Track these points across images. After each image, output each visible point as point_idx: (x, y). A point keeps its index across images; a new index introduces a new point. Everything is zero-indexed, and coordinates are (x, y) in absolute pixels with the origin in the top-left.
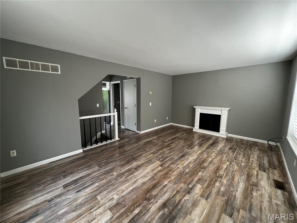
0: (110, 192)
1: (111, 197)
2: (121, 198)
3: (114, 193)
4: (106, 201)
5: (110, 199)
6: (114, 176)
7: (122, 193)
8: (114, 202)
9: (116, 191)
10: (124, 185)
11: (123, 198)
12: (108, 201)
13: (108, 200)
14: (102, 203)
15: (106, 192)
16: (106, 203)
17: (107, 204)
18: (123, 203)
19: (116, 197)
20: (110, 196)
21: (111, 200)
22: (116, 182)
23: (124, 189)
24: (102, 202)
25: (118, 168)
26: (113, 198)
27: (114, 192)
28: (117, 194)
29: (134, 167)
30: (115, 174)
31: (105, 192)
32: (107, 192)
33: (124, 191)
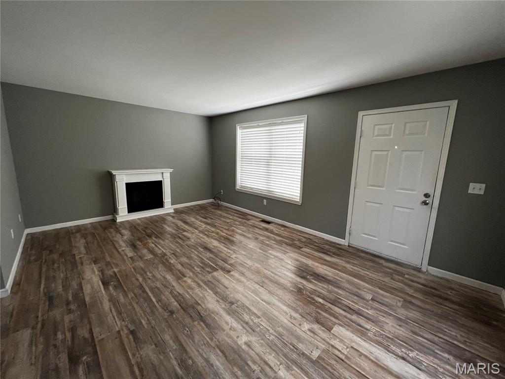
0: (298, 338)
1: (308, 333)
2: (307, 319)
3: (298, 330)
4: (318, 340)
5: (312, 335)
6: (253, 339)
7: (295, 319)
8: (316, 327)
9: (295, 328)
10: (277, 317)
11: (306, 317)
12: (318, 336)
13: (316, 336)
14: (324, 344)
15: (300, 344)
16: (321, 338)
17: (323, 338)
18: (314, 315)
19: (306, 326)
20: (308, 336)
21: (313, 333)
22: (271, 331)
23: (288, 317)
24: (323, 346)
25: (221, 336)
26: (309, 330)
27: (296, 330)
28: (300, 325)
29: (224, 306)
30: (244, 339)
31: (301, 346)
32: (300, 342)
33: (291, 317)
